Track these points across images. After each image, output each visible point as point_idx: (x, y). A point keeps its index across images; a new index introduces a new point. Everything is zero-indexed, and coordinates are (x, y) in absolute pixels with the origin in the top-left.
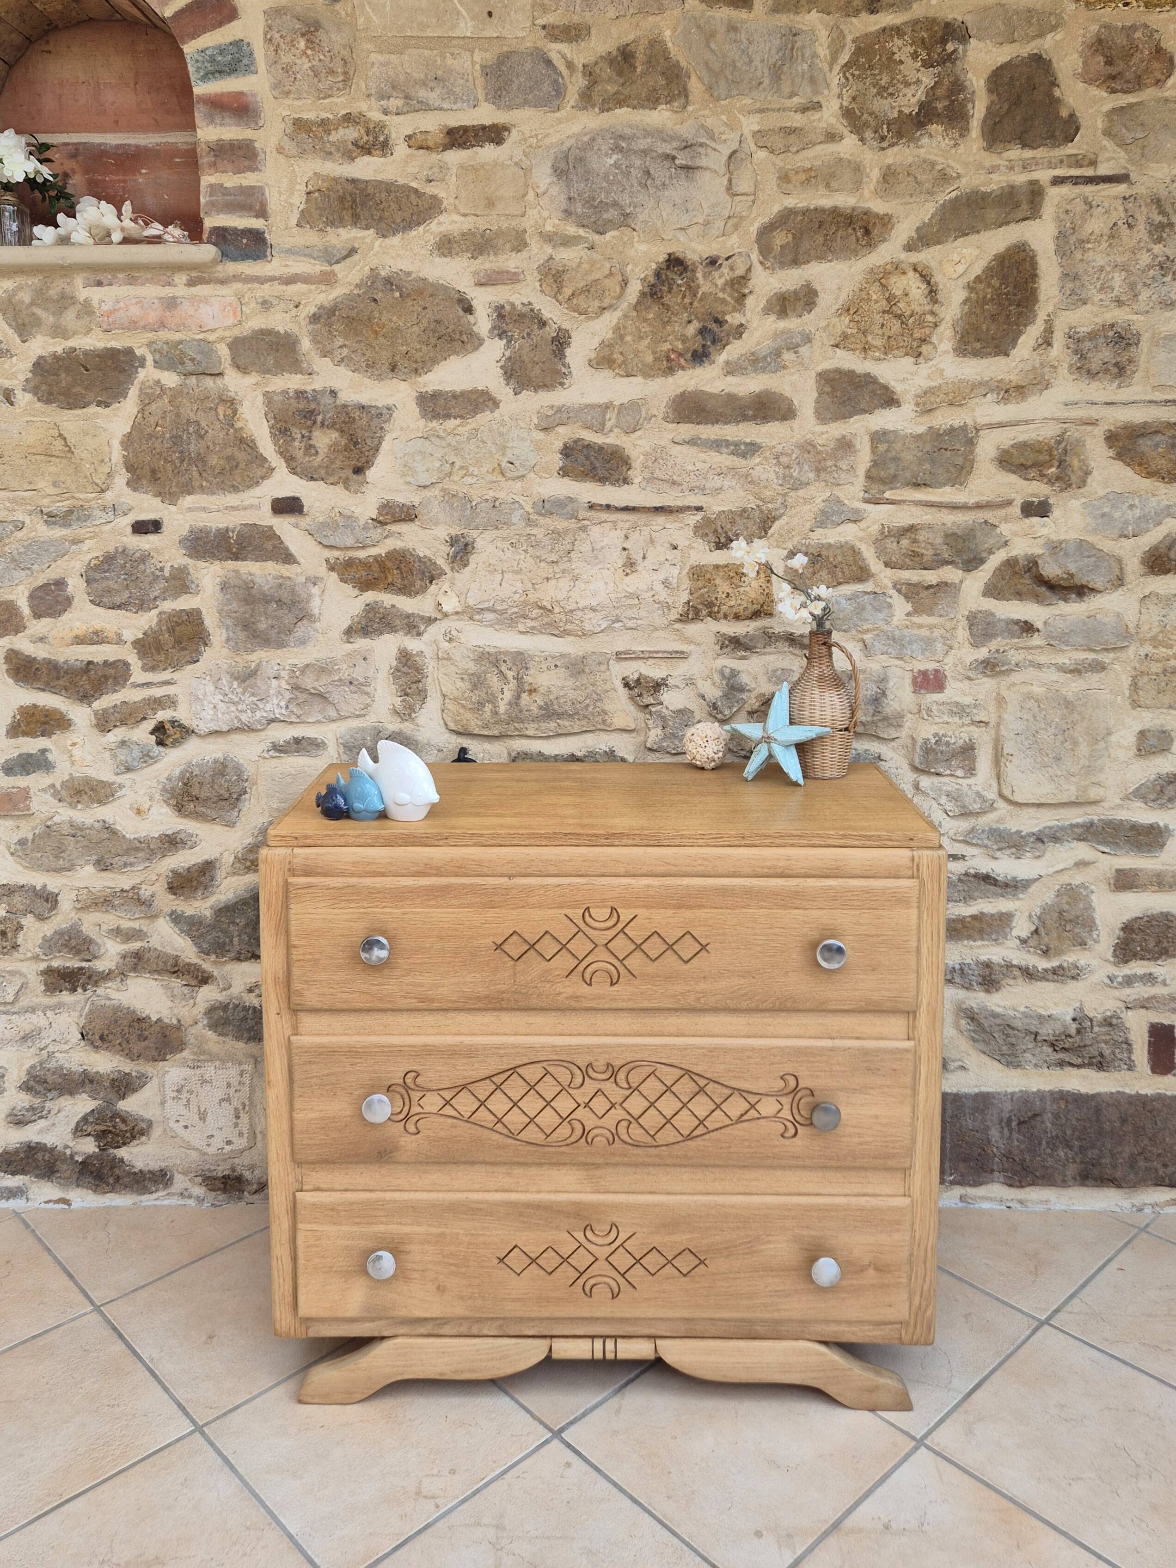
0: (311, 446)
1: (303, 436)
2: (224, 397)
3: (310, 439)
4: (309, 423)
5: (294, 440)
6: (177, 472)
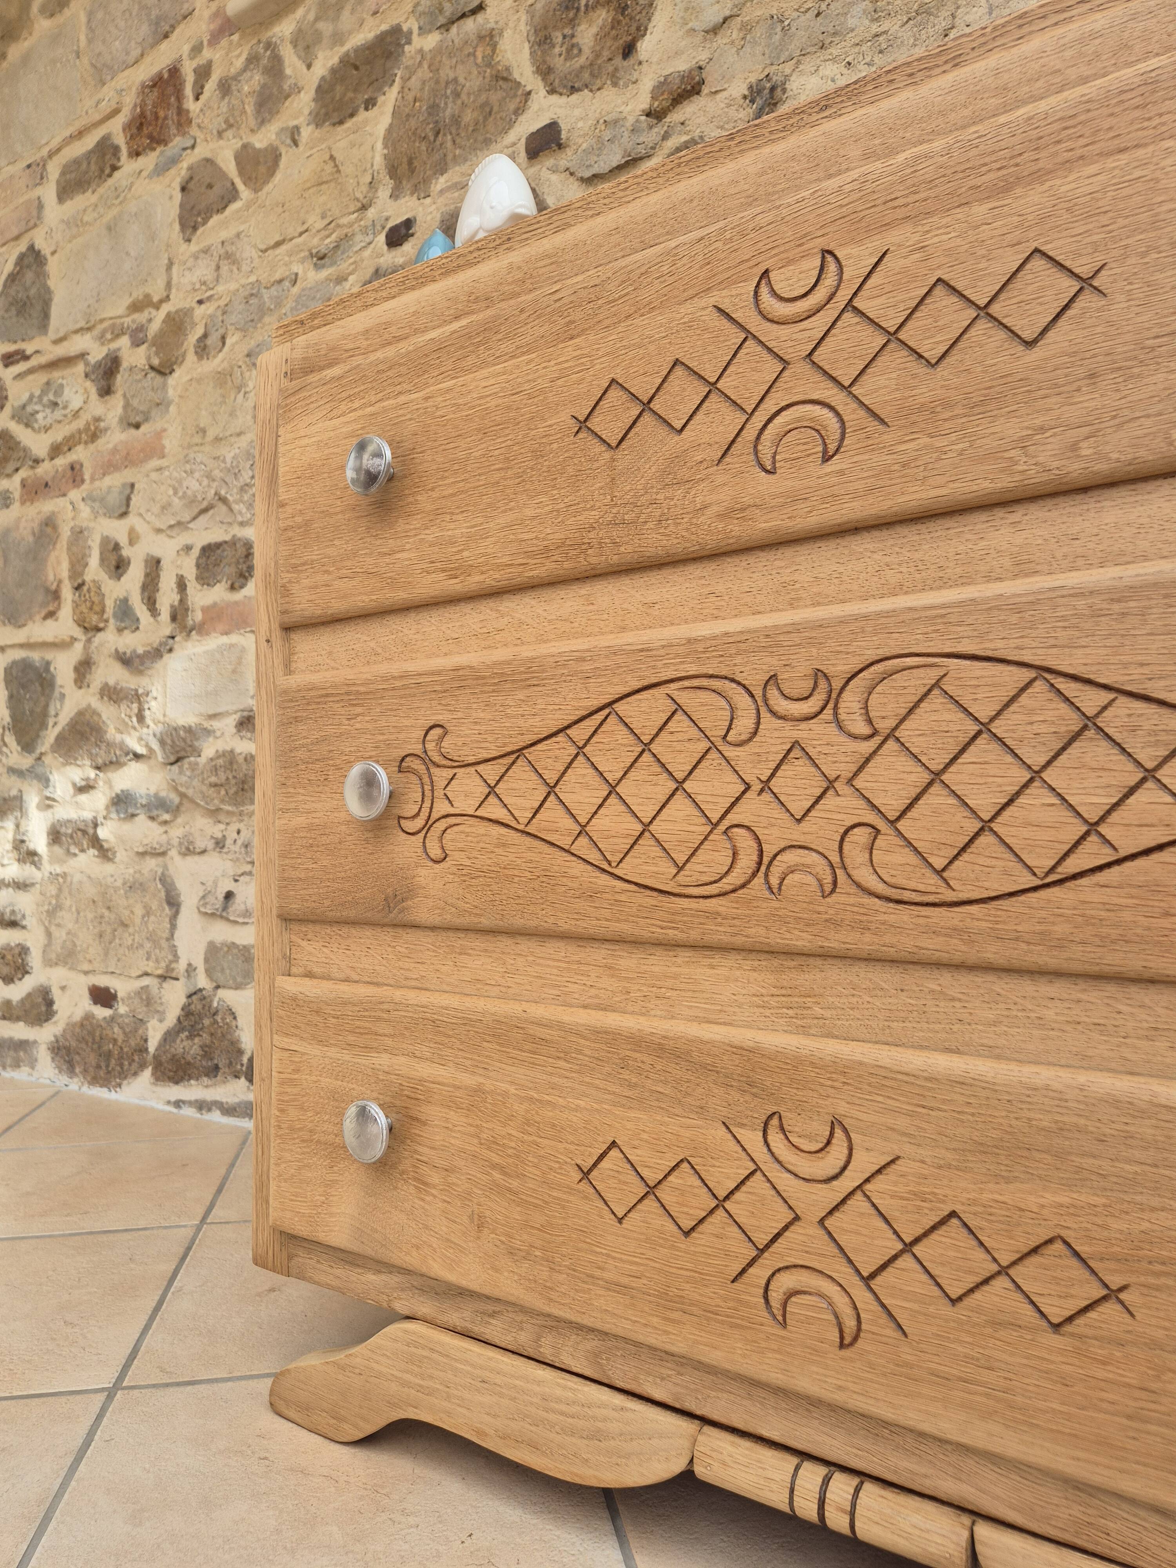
0: (573, 46)
1: (564, 37)
2: (483, 33)
3: (573, 36)
4: (571, 14)
5: (554, 46)
6: (431, 150)
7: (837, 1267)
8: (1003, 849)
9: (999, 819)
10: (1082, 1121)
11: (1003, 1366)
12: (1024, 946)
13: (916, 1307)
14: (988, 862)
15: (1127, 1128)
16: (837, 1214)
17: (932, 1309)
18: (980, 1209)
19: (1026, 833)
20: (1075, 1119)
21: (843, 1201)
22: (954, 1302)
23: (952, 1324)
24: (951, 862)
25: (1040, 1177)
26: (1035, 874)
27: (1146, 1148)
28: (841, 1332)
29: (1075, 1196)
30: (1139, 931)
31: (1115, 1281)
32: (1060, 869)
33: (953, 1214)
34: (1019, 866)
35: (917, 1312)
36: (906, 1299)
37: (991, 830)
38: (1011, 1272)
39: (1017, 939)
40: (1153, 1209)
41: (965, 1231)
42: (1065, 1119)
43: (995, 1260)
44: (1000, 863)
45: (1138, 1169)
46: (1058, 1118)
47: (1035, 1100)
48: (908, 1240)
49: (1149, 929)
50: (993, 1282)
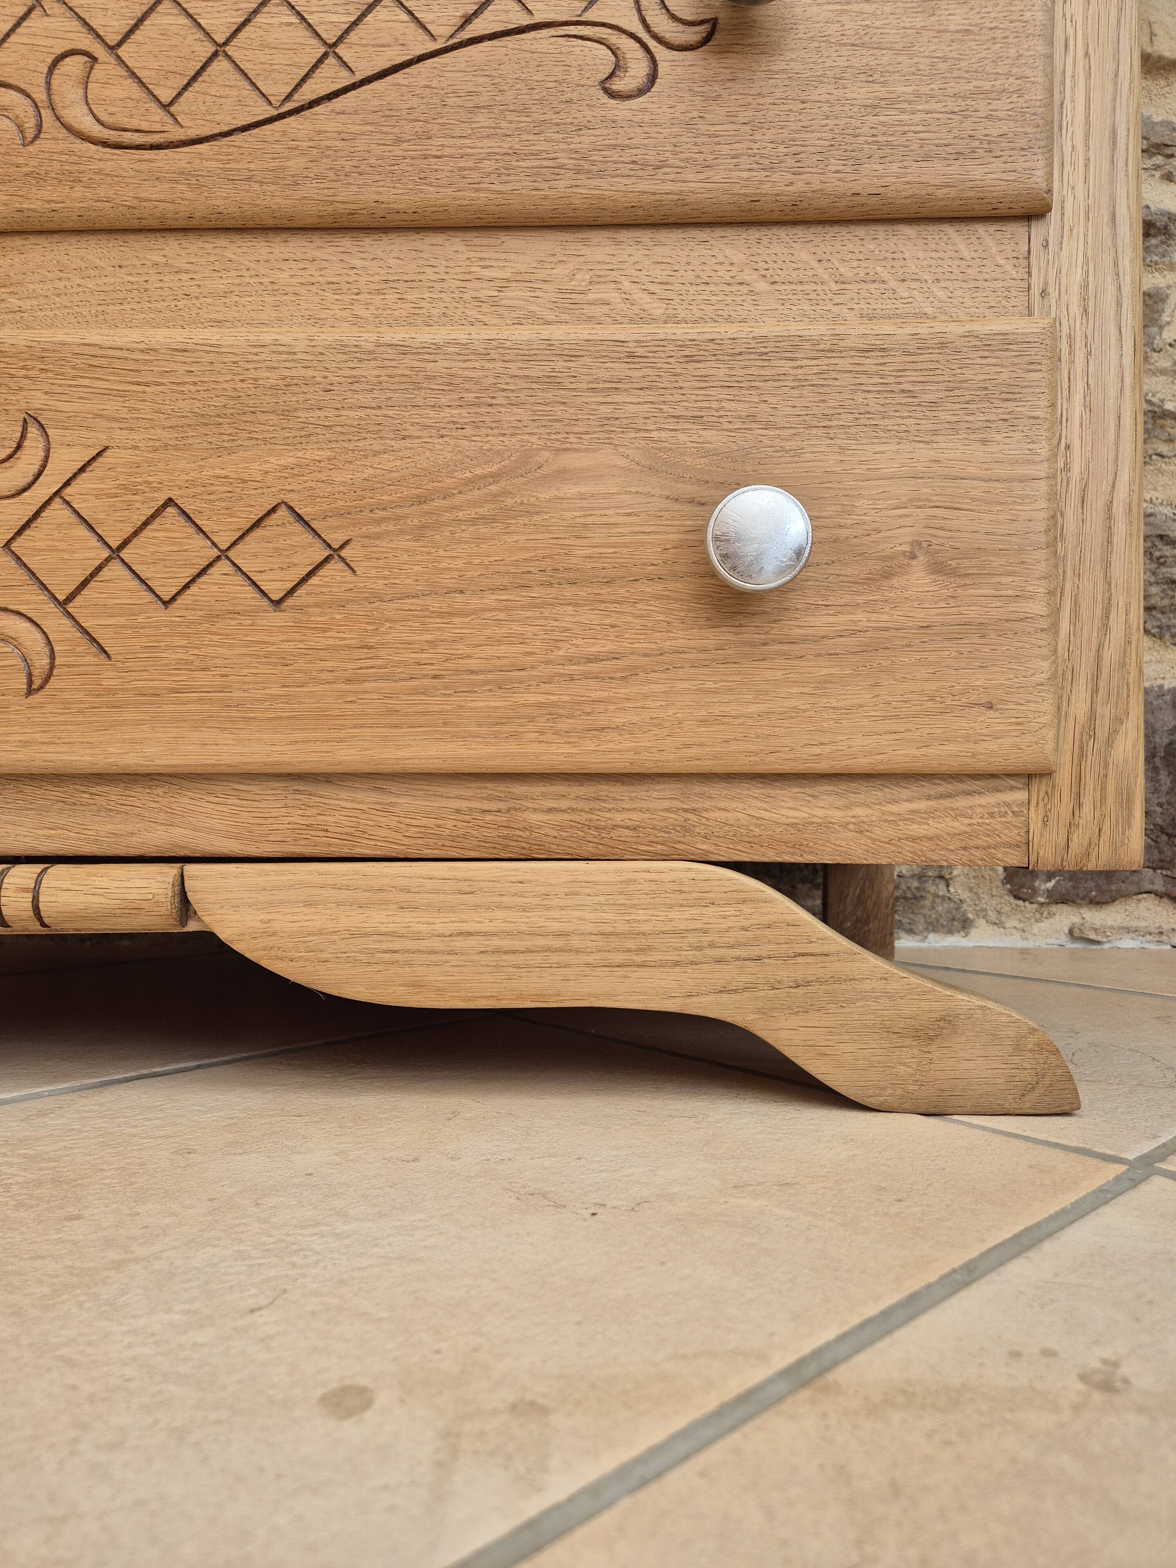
7: (27, 597)
8: (238, 76)
9: (235, 42)
10: (310, 373)
11: (218, 662)
12: (256, 186)
13: (122, 620)
14: (222, 92)
15: (354, 373)
16: (27, 532)
17: (141, 619)
18: (199, 490)
19: (262, 57)
20: (302, 372)
21: (37, 515)
22: (166, 604)
23: (164, 630)
24: (180, 94)
25: (264, 440)
26: (270, 103)
27: (371, 391)
28: (30, 676)
29: (300, 454)
30: (372, 161)
31: (336, 539)
32: (296, 97)
33: (170, 502)
34: (255, 95)
35: (124, 626)
36: (111, 616)
37: (227, 55)
38: (231, 554)
39: (249, 179)
40: (376, 453)
41: (181, 520)
42: (293, 373)
43: (214, 544)
44: (234, 93)
45: (362, 413)
46: (286, 373)
47: (263, 357)
48: (114, 545)
49: (382, 158)
50: (211, 571)
